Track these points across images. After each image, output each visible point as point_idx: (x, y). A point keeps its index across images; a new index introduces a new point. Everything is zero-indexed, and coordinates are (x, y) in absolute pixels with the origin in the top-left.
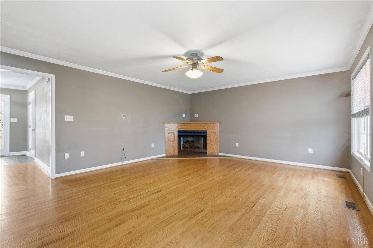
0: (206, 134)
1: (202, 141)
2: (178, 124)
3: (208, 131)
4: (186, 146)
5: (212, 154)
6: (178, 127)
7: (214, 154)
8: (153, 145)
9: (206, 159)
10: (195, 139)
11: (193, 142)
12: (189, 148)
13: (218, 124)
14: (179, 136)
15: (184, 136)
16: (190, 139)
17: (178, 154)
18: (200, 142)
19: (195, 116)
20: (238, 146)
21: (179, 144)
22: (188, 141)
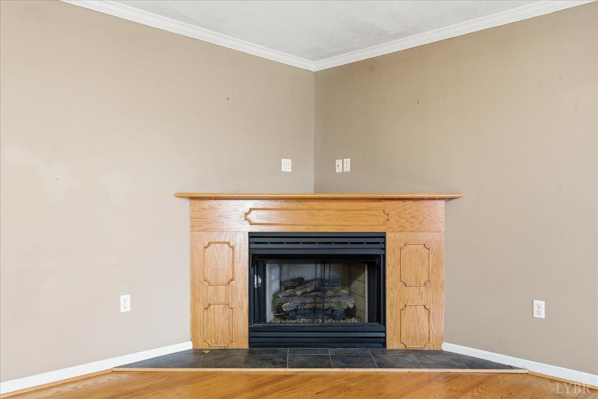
0: (384, 249)
1: (362, 283)
2: (250, 204)
3: (389, 237)
4: (287, 306)
5: (411, 346)
6: (253, 216)
7: (418, 346)
8: (125, 303)
9: (382, 376)
10: (331, 272)
11: (321, 286)
12: (304, 315)
13: (443, 202)
14: (258, 262)
15: (282, 259)
16: (309, 272)
17: (250, 343)
18: (356, 284)
19: (339, 170)
20: (543, 316)
21: (257, 296)
22: (300, 282)
